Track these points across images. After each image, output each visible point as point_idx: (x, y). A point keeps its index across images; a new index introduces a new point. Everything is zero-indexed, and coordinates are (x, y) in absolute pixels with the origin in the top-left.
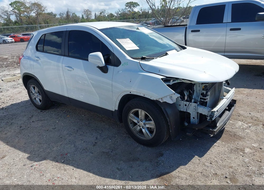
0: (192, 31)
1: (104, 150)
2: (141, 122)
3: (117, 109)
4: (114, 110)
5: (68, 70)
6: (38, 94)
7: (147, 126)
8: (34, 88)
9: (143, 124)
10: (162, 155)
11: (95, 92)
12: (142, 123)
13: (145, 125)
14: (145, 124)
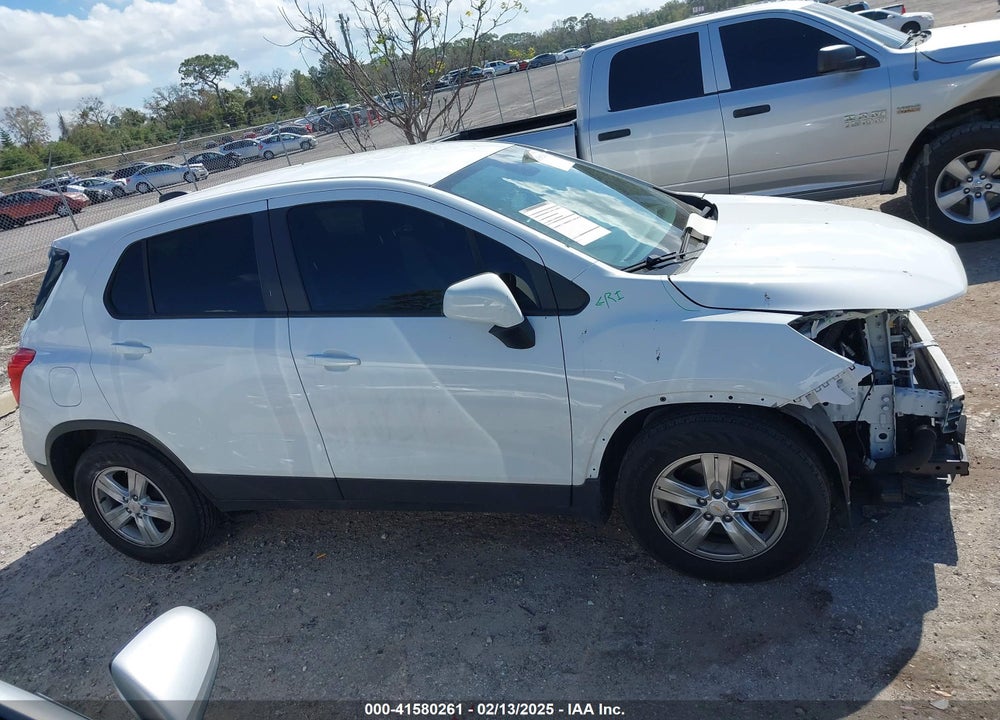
0: (603, 137)
1: (605, 646)
2: (714, 499)
3: (595, 475)
4: (579, 482)
5: (328, 368)
6: (144, 500)
7: (746, 508)
8: (121, 479)
9: (726, 504)
10: (826, 597)
11: (480, 428)
12: (717, 505)
13: (735, 508)
14: (734, 505)
